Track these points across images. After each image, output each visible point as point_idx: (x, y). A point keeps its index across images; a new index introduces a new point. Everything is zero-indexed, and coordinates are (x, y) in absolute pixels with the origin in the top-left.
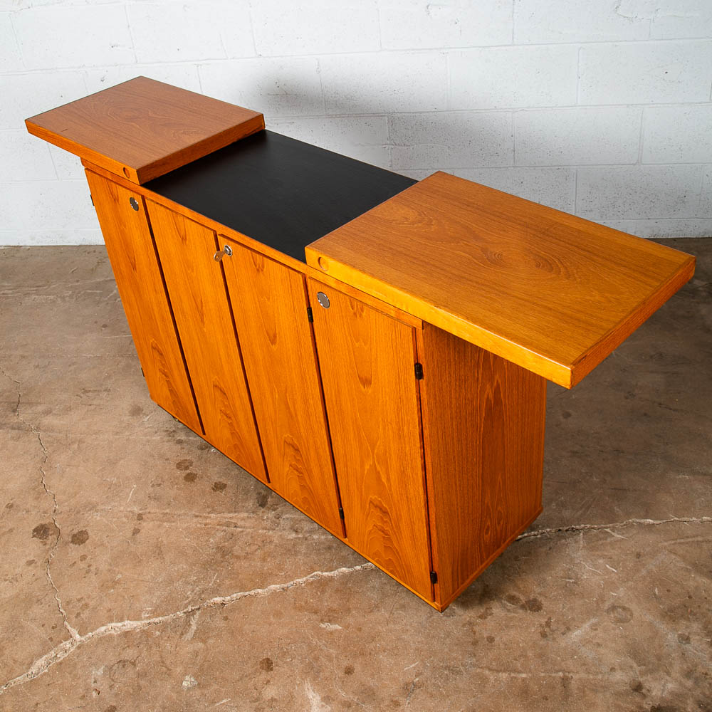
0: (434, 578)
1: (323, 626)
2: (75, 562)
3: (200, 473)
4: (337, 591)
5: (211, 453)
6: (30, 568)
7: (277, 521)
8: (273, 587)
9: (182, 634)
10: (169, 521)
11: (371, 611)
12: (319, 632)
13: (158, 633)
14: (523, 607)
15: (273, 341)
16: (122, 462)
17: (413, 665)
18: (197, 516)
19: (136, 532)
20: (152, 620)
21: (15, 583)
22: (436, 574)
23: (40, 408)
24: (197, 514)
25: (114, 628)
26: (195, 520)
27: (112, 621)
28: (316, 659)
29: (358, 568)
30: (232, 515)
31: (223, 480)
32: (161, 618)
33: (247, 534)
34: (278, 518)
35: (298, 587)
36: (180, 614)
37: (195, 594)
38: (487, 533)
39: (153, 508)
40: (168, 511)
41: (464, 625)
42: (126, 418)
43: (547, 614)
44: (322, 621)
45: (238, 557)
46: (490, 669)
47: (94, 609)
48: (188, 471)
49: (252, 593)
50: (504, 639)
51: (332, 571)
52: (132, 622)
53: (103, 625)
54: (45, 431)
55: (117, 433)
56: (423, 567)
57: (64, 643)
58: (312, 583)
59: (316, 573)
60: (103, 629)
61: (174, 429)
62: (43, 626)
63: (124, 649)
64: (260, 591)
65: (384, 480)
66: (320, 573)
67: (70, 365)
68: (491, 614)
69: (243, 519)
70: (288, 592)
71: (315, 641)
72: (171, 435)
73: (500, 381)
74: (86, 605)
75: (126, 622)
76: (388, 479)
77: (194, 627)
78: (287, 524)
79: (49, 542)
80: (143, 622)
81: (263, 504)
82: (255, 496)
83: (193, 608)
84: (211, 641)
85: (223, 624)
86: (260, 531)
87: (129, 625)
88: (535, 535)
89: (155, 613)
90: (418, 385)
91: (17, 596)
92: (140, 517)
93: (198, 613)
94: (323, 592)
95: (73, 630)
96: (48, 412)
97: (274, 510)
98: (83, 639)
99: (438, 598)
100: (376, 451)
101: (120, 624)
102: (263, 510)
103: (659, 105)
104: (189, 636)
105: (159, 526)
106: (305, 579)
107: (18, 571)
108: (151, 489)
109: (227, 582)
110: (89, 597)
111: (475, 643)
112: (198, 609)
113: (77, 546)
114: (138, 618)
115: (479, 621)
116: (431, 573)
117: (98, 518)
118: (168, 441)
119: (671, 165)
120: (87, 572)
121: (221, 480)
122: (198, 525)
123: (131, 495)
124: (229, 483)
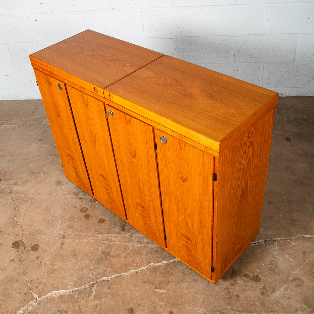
0: (213, 270)
1: (157, 291)
2: (34, 260)
3: (92, 214)
4: (162, 273)
5: (96, 204)
6: (12, 264)
8: (131, 271)
9: (89, 296)
10: (78, 238)
11: (180, 283)
12: (155, 294)
13: (77, 296)
14: (252, 280)
15: (134, 157)
16: (53, 208)
17: (202, 310)
18: (91, 236)
19: (62, 244)
20: (73, 289)
21: (5, 271)
22: (214, 268)
23: (12, 182)
24: (92, 235)
25: (54, 294)
26: (91, 238)
27: (54, 290)
28: (155, 307)
29: (171, 261)
30: (109, 235)
31: (103, 217)
32: (78, 288)
33: (117, 245)
34: (131, 237)
35: (143, 270)
36: (87, 286)
37: (94, 276)
38: (236, 246)
39: (70, 232)
40: (77, 233)
41: (224, 289)
42: (54, 187)
43: (263, 283)
44: (156, 288)
45: (113, 257)
46: (238, 311)
47: (45, 284)
48: (86, 213)
49: (121, 274)
50: (244, 296)
51: (159, 263)
52: (64, 291)
53: (50, 292)
54: (14, 193)
55: (50, 194)
56: (208, 265)
57: (31, 302)
58: (150, 269)
59: (151, 264)
60: (50, 294)
61: (77, 192)
62: (20, 293)
63: (61, 304)
64: (125, 273)
65: (190, 225)
66: (153, 264)
67: (25, 160)
68: (237, 283)
69: (114, 237)
70: (139, 274)
71: (154, 299)
72: (76, 195)
73: (248, 177)
74: (41, 282)
75: (61, 291)
76: (193, 225)
77: (94, 293)
78: (136, 239)
79: (20, 250)
80: (69, 290)
81: (123, 230)
82: (119, 225)
83: (93, 283)
84: (103, 300)
85: (108, 291)
86: (123, 243)
87: (62, 292)
88: (254, 243)
89: (75, 285)
90: (213, 184)
91: (7, 278)
92: (64, 237)
93: (96, 285)
94: (155, 274)
95: (35, 295)
96: (16, 184)
97: (129, 232)
98: (40, 299)
99: (214, 278)
100: (187, 212)
101: (58, 292)
102: (123, 232)
103: (304, 34)
104: (92, 297)
105: (74, 241)
106: (146, 267)
107: (6, 265)
108: (68, 223)
109: (109, 269)
110: (42, 278)
111: (230, 298)
112: (96, 283)
113: (34, 252)
114: (67, 289)
115: (231, 287)
116: (211, 268)
117: (44, 238)
118: (75, 198)
119: (308, 62)
120: (40, 265)
121: (102, 218)
122: (93, 241)
123: (59, 225)
124: (106, 219)
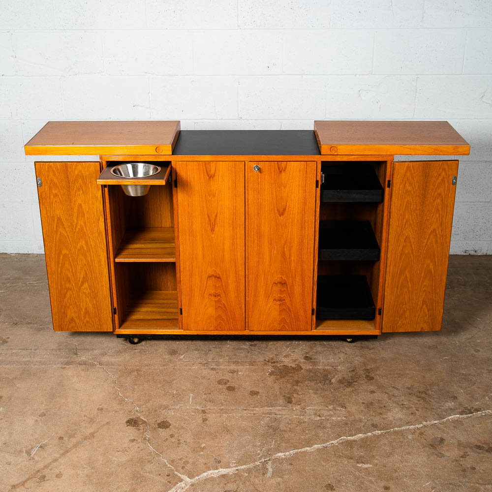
1: (358, 465)
2: (167, 439)
3: (236, 386)
4: (361, 447)
5: (239, 375)
6: (134, 444)
7: (304, 410)
8: (316, 446)
9: (264, 474)
10: (226, 413)
11: (389, 456)
12: (359, 469)
13: (246, 475)
14: (487, 451)
16: (175, 381)
17: (428, 483)
18: (246, 410)
19: (205, 420)
20: (239, 468)
21: (126, 452)
23: (96, 352)
24: (245, 408)
25: (214, 473)
26: (245, 412)
27: (209, 469)
28: (363, 483)
29: (370, 434)
30: (271, 408)
32: (245, 466)
33: (286, 419)
34: (304, 409)
35: (333, 446)
36: (258, 463)
37: (264, 452)
39: (210, 406)
40: (222, 407)
41: (453, 462)
42: (167, 357)
44: (358, 462)
45: (285, 431)
46: (479, 484)
47: (193, 463)
48: (228, 385)
49: (303, 450)
50: (482, 468)
51: (353, 436)
52: (224, 469)
53: (204, 472)
54: (106, 365)
55: (164, 365)
57: (179, 483)
58: (342, 443)
59: (342, 438)
60: (205, 474)
62: (160, 475)
63: (225, 484)
64: (308, 448)
66: (345, 437)
68: (468, 455)
69: (279, 410)
70: (328, 448)
71: (357, 473)
72: (205, 365)
74: (187, 462)
75: (220, 470)
77: (270, 470)
78: (312, 412)
79: (142, 428)
80: (232, 469)
81: (290, 402)
82: (282, 397)
83: (266, 460)
84: (286, 477)
85: (289, 467)
86: (294, 416)
87: (223, 471)
89: (239, 463)
91: (132, 460)
92: (204, 412)
93: (270, 462)
94: (352, 447)
95: (183, 476)
96: (104, 354)
97: (299, 405)
98: (193, 480)
101: (217, 471)
102: (290, 405)
104: (269, 474)
105: (220, 416)
106: (336, 441)
107: (125, 445)
108: (205, 396)
109: (284, 445)
110: (187, 457)
111: (464, 471)
112: (269, 460)
113: (164, 429)
114: (227, 467)
115: (461, 459)
117: (173, 414)
118: (205, 369)
120: (179, 444)
121: (254, 390)
122: (249, 415)
123: (191, 399)
124: (260, 391)
